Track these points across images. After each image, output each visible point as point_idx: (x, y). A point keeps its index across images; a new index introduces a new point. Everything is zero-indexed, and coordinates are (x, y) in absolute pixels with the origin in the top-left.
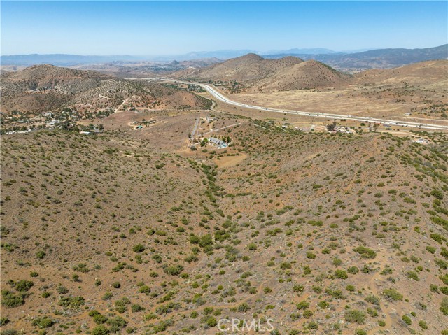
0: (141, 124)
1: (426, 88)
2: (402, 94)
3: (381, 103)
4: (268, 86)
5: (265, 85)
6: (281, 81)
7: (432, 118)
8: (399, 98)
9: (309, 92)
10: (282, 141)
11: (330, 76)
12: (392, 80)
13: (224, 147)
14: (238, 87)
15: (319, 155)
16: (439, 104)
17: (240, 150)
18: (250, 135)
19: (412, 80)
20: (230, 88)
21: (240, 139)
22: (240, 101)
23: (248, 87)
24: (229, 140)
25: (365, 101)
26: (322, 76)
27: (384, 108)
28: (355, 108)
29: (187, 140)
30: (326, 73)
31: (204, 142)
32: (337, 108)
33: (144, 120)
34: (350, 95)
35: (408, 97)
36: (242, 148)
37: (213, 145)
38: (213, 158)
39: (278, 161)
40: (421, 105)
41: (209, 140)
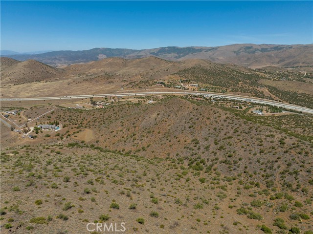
1: (119, 74)
2: (108, 78)
3: (101, 85)
6: (12, 77)
7: (136, 89)
8: (109, 81)
9: (43, 83)
11: (51, 70)
12: (94, 70)
13: (59, 128)
15: (159, 114)
16: (131, 81)
17: (77, 128)
19: (107, 70)
21: (65, 121)
24: (57, 124)
25: (90, 85)
26: (45, 71)
27: (106, 87)
28: (87, 90)
30: (47, 69)
32: (77, 91)
34: (77, 82)
36: (77, 126)
37: (48, 130)
38: (65, 138)
39: (133, 124)
40: (124, 83)
41: (39, 127)
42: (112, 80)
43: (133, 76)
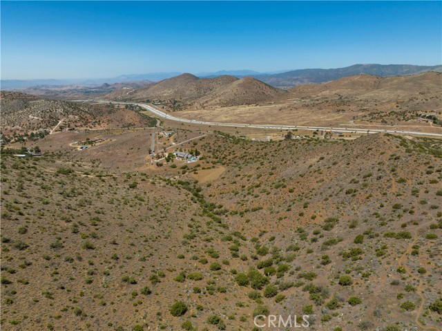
0: (85, 143)
1: (360, 99)
2: (340, 104)
3: (324, 114)
4: (210, 103)
5: (206, 102)
6: (223, 98)
7: (374, 124)
8: (338, 108)
9: (252, 107)
10: (257, 150)
11: (268, 92)
12: (326, 93)
13: (193, 160)
14: (179, 105)
15: (322, 158)
16: (375, 111)
17: (214, 163)
18: (220, 146)
19: (345, 92)
20: (170, 106)
21: (209, 152)
22: (185, 118)
23: (190, 105)
24: (197, 154)
25: (308, 112)
26: (260, 91)
27: (328, 118)
28: (300, 119)
29: (149, 157)
30: (264, 89)
31: (169, 157)
32: (284, 120)
33: (88, 139)
34: (291, 108)
35: (345, 106)
36: (216, 160)
37: (181, 159)
38: (187, 173)
39: (273, 169)
40: (360, 114)
41: (175, 154)
42: (345, 107)
43: (382, 104)
